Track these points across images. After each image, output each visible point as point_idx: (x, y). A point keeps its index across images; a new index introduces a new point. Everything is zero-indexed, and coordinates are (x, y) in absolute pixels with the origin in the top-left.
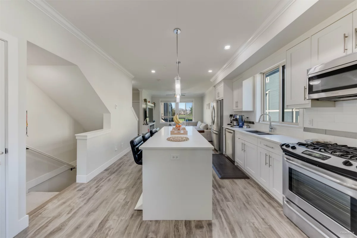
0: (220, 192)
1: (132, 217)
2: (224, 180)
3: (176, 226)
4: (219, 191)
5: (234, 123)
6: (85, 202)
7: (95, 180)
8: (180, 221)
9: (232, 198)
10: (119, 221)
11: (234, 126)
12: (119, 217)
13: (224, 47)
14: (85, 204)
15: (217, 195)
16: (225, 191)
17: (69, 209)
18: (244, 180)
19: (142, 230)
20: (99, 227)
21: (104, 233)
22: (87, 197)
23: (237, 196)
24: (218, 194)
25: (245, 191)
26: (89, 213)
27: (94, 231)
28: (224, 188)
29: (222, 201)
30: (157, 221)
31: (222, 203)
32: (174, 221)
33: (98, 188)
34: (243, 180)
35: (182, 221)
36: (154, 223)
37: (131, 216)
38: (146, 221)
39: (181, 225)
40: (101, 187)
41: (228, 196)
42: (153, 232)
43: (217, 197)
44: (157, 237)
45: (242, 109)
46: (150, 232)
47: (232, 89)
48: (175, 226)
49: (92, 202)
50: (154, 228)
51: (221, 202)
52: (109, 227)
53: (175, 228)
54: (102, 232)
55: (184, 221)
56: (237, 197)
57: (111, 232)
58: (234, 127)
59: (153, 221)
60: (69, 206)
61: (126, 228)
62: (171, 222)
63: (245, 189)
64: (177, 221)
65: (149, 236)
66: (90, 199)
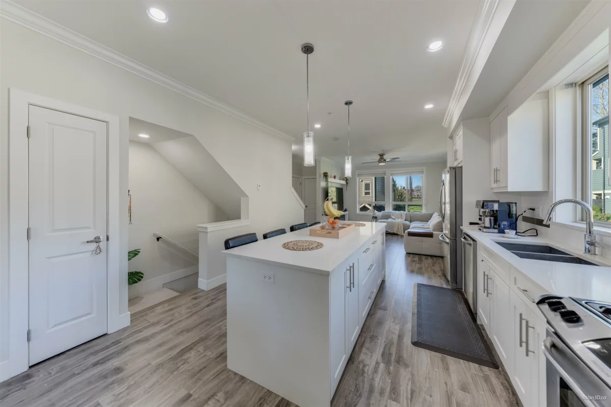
0: (389, 373)
1: (218, 357)
2: (420, 349)
3: (263, 400)
4: (389, 369)
5: (484, 220)
6: (188, 315)
7: (218, 289)
8: (273, 395)
9: (410, 396)
10: (203, 355)
11: (485, 227)
12: (205, 351)
13: (427, 47)
14: (187, 318)
15: (379, 376)
16: (404, 374)
17: (169, 318)
18: (477, 366)
19: (216, 382)
20: (177, 354)
21: (177, 364)
22: (194, 310)
23: (428, 397)
24: (382, 375)
25: (460, 395)
26: (182, 332)
27: (170, 357)
28: (406, 366)
29: (382, 393)
30: (243, 378)
31: (379, 398)
32: (265, 391)
33: (214, 301)
34: (474, 366)
35: (277, 396)
36: (237, 378)
37: (218, 355)
38: (230, 370)
39: (270, 401)
40: (216, 301)
41: (405, 387)
42: (226, 393)
43: (377, 380)
44: (224, 403)
45: (507, 187)
46: (221, 391)
47: (489, 139)
48: (260, 399)
49: (195, 317)
50: (231, 387)
51: (376, 394)
52: (186, 359)
53: (258, 402)
54: (176, 362)
55: (280, 399)
56: (425, 400)
57: (184, 367)
58: (485, 230)
59: (238, 374)
60: (173, 315)
61: (201, 370)
62: (260, 388)
63: (464, 388)
64: (269, 393)
65: (217, 396)
66: (196, 312)
